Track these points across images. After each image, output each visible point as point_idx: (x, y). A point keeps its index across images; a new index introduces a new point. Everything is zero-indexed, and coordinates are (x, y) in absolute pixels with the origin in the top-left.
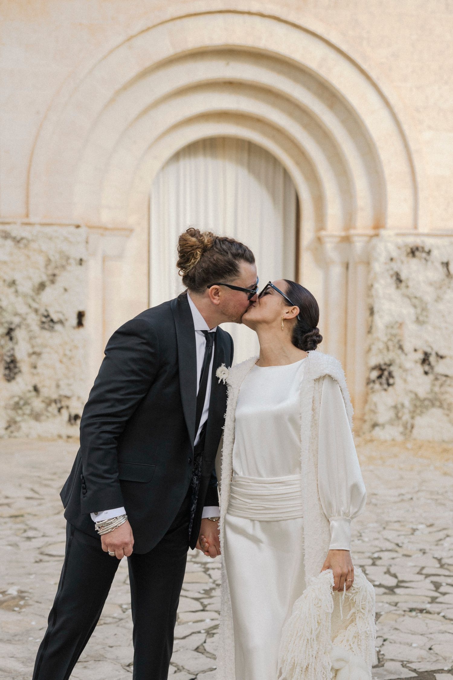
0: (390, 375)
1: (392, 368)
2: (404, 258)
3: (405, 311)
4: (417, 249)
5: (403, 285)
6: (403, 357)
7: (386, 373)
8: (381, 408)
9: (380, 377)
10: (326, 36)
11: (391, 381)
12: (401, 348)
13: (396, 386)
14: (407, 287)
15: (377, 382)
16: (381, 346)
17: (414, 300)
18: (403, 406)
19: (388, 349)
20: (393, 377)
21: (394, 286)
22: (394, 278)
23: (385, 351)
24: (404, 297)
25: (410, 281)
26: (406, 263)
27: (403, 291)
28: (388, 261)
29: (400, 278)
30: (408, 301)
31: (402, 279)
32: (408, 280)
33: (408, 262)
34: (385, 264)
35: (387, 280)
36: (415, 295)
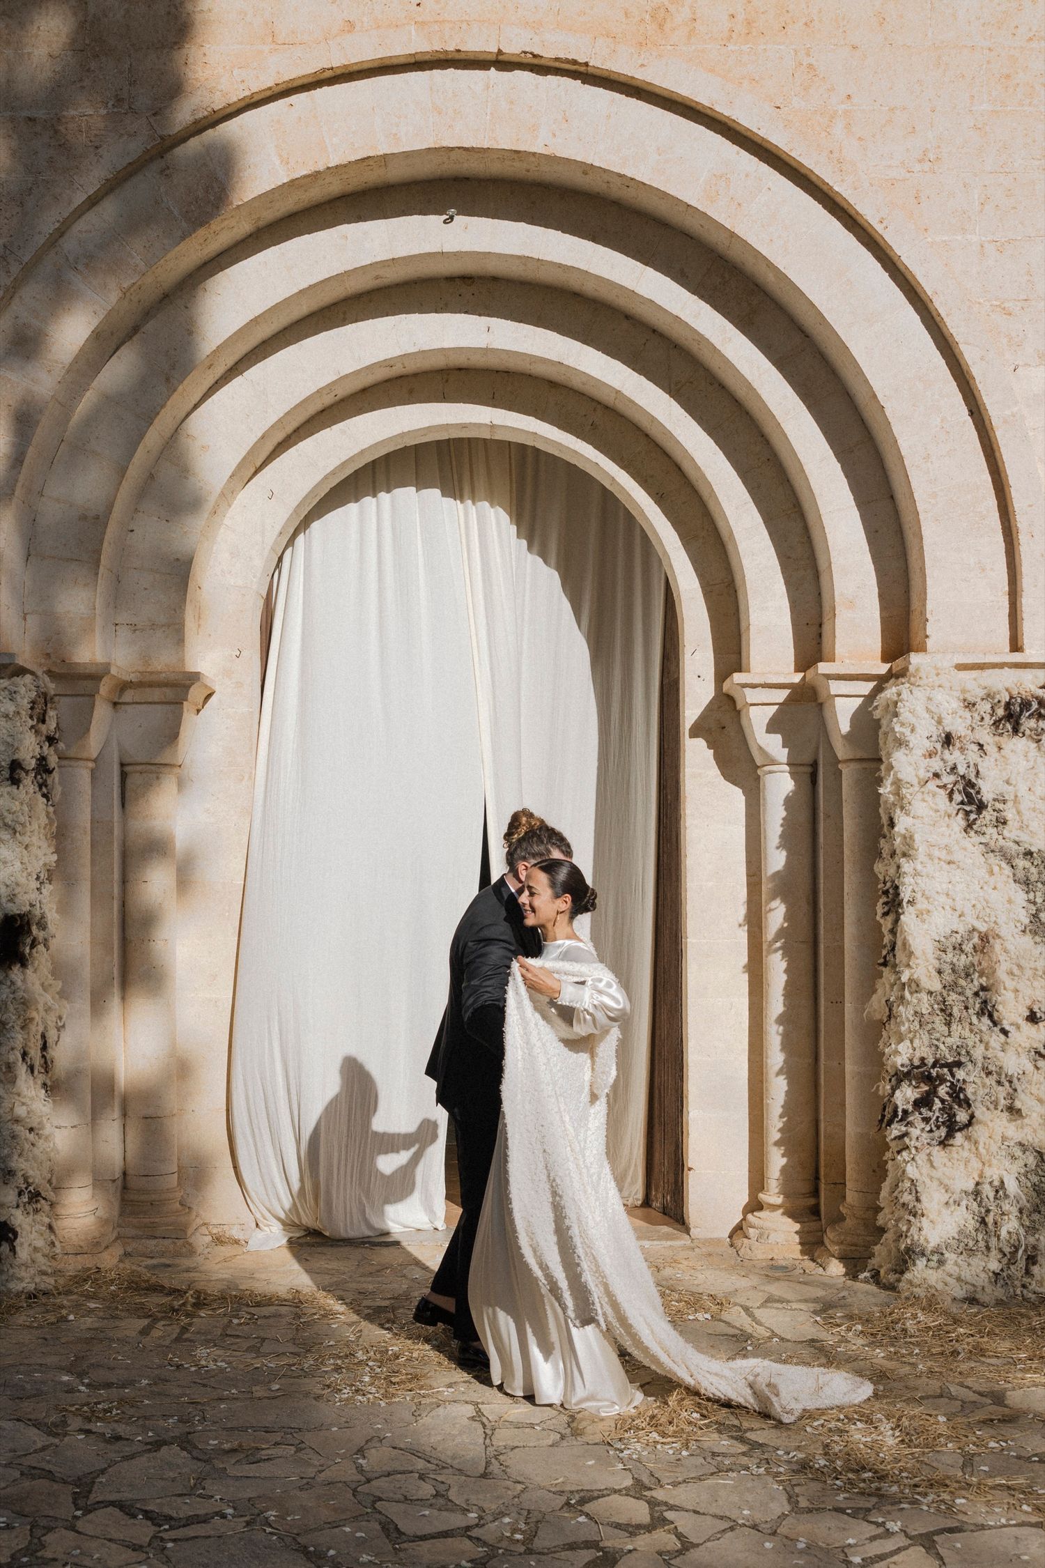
0: (959, 1096)
1: (960, 1074)
2: (985, 735)
3: (994, 896)
4: (1026, 705)
5: (988, 815)
6: (996, 1039)
7: (943, 1091)
8: (932, 1200)
9: (923, 1102)
10: (724, 109)
11: (962, 1116)
12: (987, 1011)
13: (977, 1131)
14: (1001, 822)
15: (915, 1118)
16: (924, 1004)
17: (1021, 863)
18: (1000, 1189)
19: (946, 1011)
20: (967, 1103)
21: (960, 821)
22: (958, 797)
23: (939, 1021)
24: (991, 855)
25: (1010, 804)
26: (996, 749)
27: (988, 836)
28: (939, 746)
29: (979, 796)
30: (1004, 864)
31: (984, 799)
32: (1004, 802)
33: (1000, 748)
34: (931, 755)
35: (936, 804)
36: (1026, 846)
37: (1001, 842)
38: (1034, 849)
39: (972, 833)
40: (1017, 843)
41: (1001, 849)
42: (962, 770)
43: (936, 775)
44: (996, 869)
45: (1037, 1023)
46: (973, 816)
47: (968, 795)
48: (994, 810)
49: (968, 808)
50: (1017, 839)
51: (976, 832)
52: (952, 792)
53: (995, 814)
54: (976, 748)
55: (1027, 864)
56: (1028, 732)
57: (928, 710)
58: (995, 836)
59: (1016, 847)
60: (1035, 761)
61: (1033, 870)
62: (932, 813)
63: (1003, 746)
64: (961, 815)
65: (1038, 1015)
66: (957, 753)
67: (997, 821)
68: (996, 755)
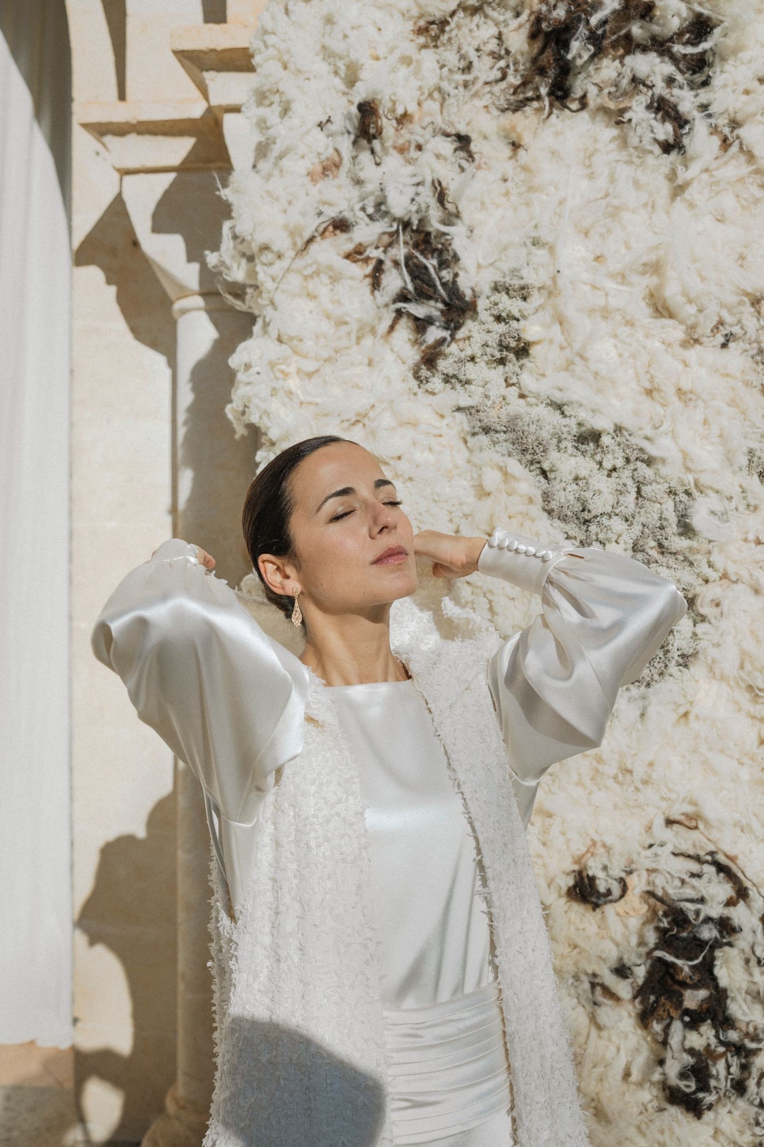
2: (477, 112)
5: (478, 332)
14: (512, 349)
21: (401, 348)
22: (393, 281)
24: (483, 439)
25: (536, 299)
26: (507, 151)
27: (475, 389)
28: (345, 144)
29: (446, 275)
30: (514, 466)
31: (465, 285)
32: (524, 293)
33: (515, 146)
34: (329, 168)
35: (339, 302)
36: (583, 415)
37: (517, 406)
38: (600, 423)
39: (436, 383)
40: (559, 407)
41: (512, 427)
42: (399, 205)
43: (341, 225)
44: (492, 478)
45: (596, 906)
46: (434, 334)
47: (417, 272)
48: (499, 319)
49: (419, 310)
50: (558, 397)
51: (447, 379)
52: (379, 267)
53: (501, 328)
54: (447, 147)
55: (583, 465)
56: (593, 100)
57: (327, 53)
58: (497, 388)
59: (556, 417)
60: (612, 179)
61: (601, 482)
62: (326, 327)
63: (526, 140)
64: (404, 332)
65: (602, 887)
66: (393, 161)
67: (503, 346)
68: (509, 167)
